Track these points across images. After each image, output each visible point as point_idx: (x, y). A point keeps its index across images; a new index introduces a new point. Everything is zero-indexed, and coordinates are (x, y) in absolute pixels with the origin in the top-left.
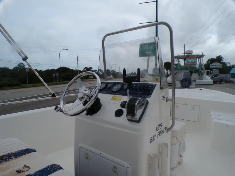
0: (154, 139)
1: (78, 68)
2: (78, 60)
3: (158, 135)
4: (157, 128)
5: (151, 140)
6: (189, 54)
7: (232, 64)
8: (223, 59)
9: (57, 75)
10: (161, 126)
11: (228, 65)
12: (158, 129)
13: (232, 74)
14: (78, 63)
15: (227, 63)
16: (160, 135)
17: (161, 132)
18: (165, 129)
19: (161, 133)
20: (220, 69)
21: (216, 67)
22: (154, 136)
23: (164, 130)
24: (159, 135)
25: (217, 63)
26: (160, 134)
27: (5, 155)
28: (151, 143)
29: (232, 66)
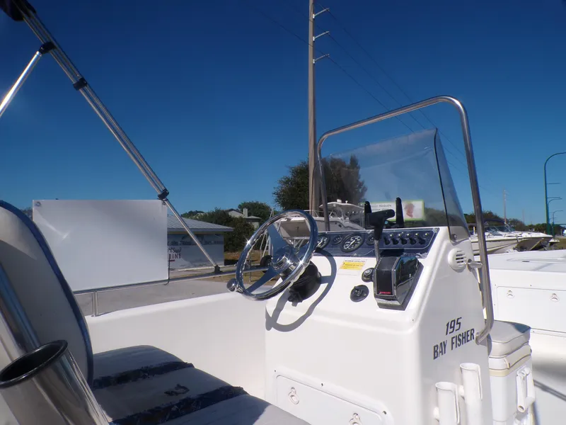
0: (441, 352)
3: (453, 343)
4: (448, 325)
5: (435, 351)
10: (460, 323)
12: (450, 330)
16: (459, 346)
17: (461, 338)
18: (469, 333)
19: (460, 340)
22: (441, 344)
23: (468, 336)
24: (454, 345)
26: (458, 342)
27: (141, 370)
28: (435, 358)
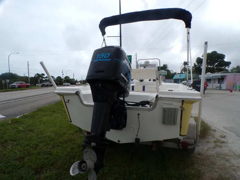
1: (29, 74)
2: (28, 66)
6: (147, 63)
7: (174, 72)
8: (168, 67)
9: (7, 82)
11: (171, 72)
13: (175, 80)
14: (28, 69)
15: (171, 71)
20: (166, 75)
21: (163, 73)
25: (163, 70)
29: (175, 73)
